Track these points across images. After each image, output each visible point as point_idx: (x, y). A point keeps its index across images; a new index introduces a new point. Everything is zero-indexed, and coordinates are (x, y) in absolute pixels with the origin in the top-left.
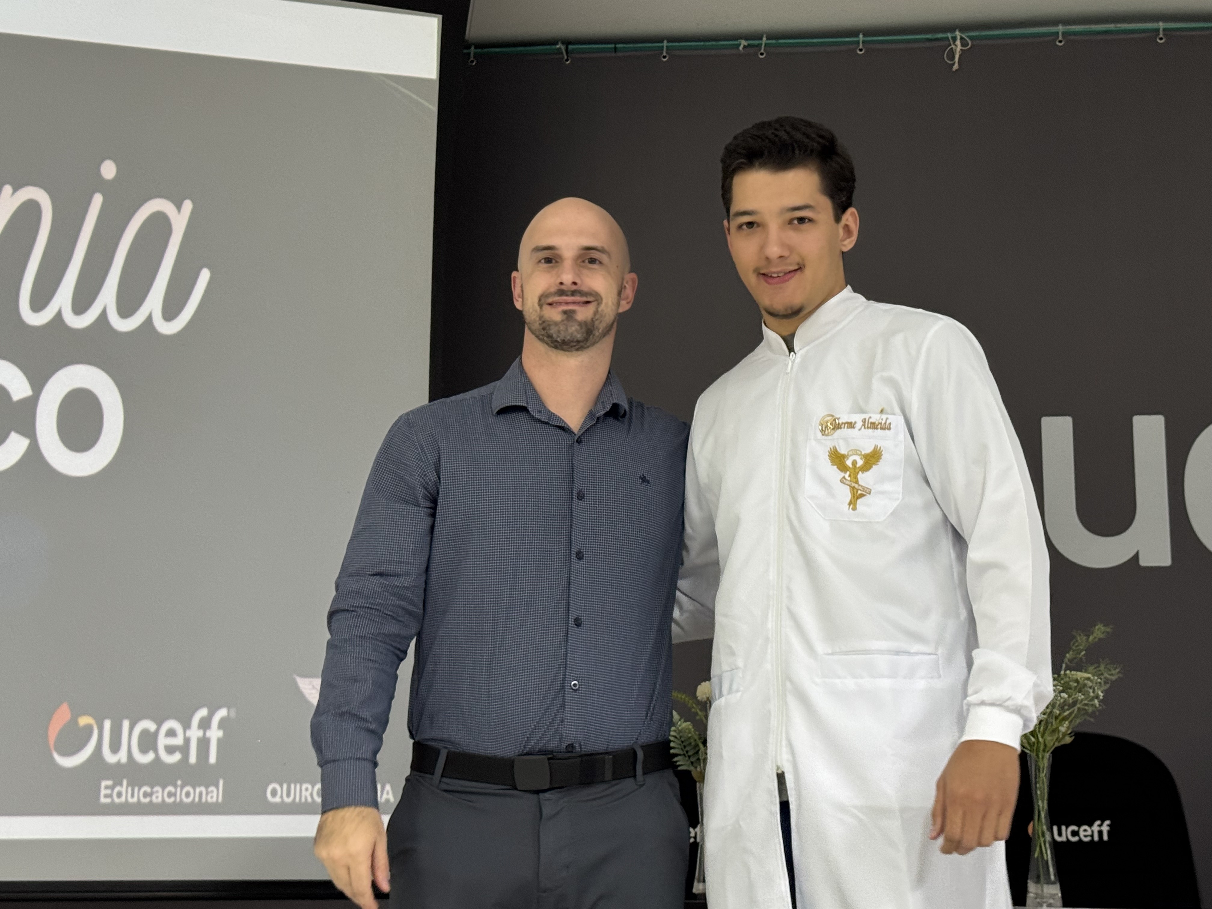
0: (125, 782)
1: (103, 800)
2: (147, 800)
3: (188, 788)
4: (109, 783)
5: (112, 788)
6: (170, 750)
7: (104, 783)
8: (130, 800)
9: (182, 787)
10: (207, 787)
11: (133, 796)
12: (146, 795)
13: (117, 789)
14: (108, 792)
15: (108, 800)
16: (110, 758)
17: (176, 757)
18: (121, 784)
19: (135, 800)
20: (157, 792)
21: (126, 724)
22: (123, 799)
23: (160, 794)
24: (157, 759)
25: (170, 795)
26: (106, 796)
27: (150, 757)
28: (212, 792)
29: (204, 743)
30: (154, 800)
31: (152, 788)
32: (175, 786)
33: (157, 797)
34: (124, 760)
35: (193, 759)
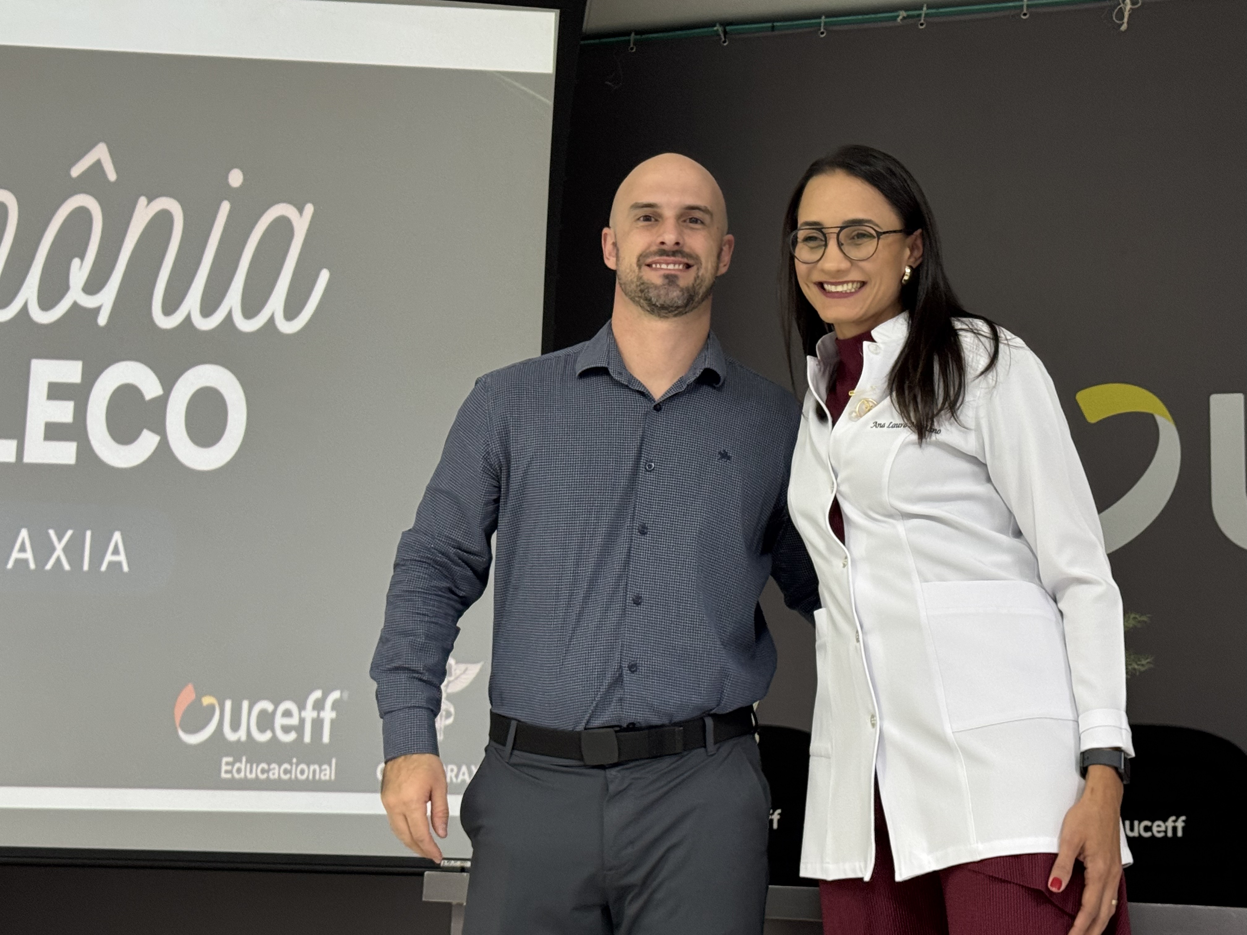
0: (244, 759)
1: (224, 775)
2: (264, 776)
3: (303, 766)
4: (230, 759)
5: (232, 764)
6: (286, 729)
7: (225, 760)
8: (249, 776)
9: (297, 765)
10: (320, 767)
11: (251, 771)
12: (263, 771)
13: (237, 765)
14: (229, 768)
15: (229, 776)
16: (230, 736)
17: (292, 736)
18: (241, 761)
19: (253, 776)
20: (274, 769)
21: (245, 704)
22: (242, 775)
23: (276, 772)
24: (274, 737)
25: (286, 772)
26: (227, 772)
27: (268, 735)
28: (325, 770)
29: (318, 724)
30: (271, 776)
31: (269, 764)
32: (291, 764)
33: (274, 774)
34: (244, 738)
35: (307, 739)
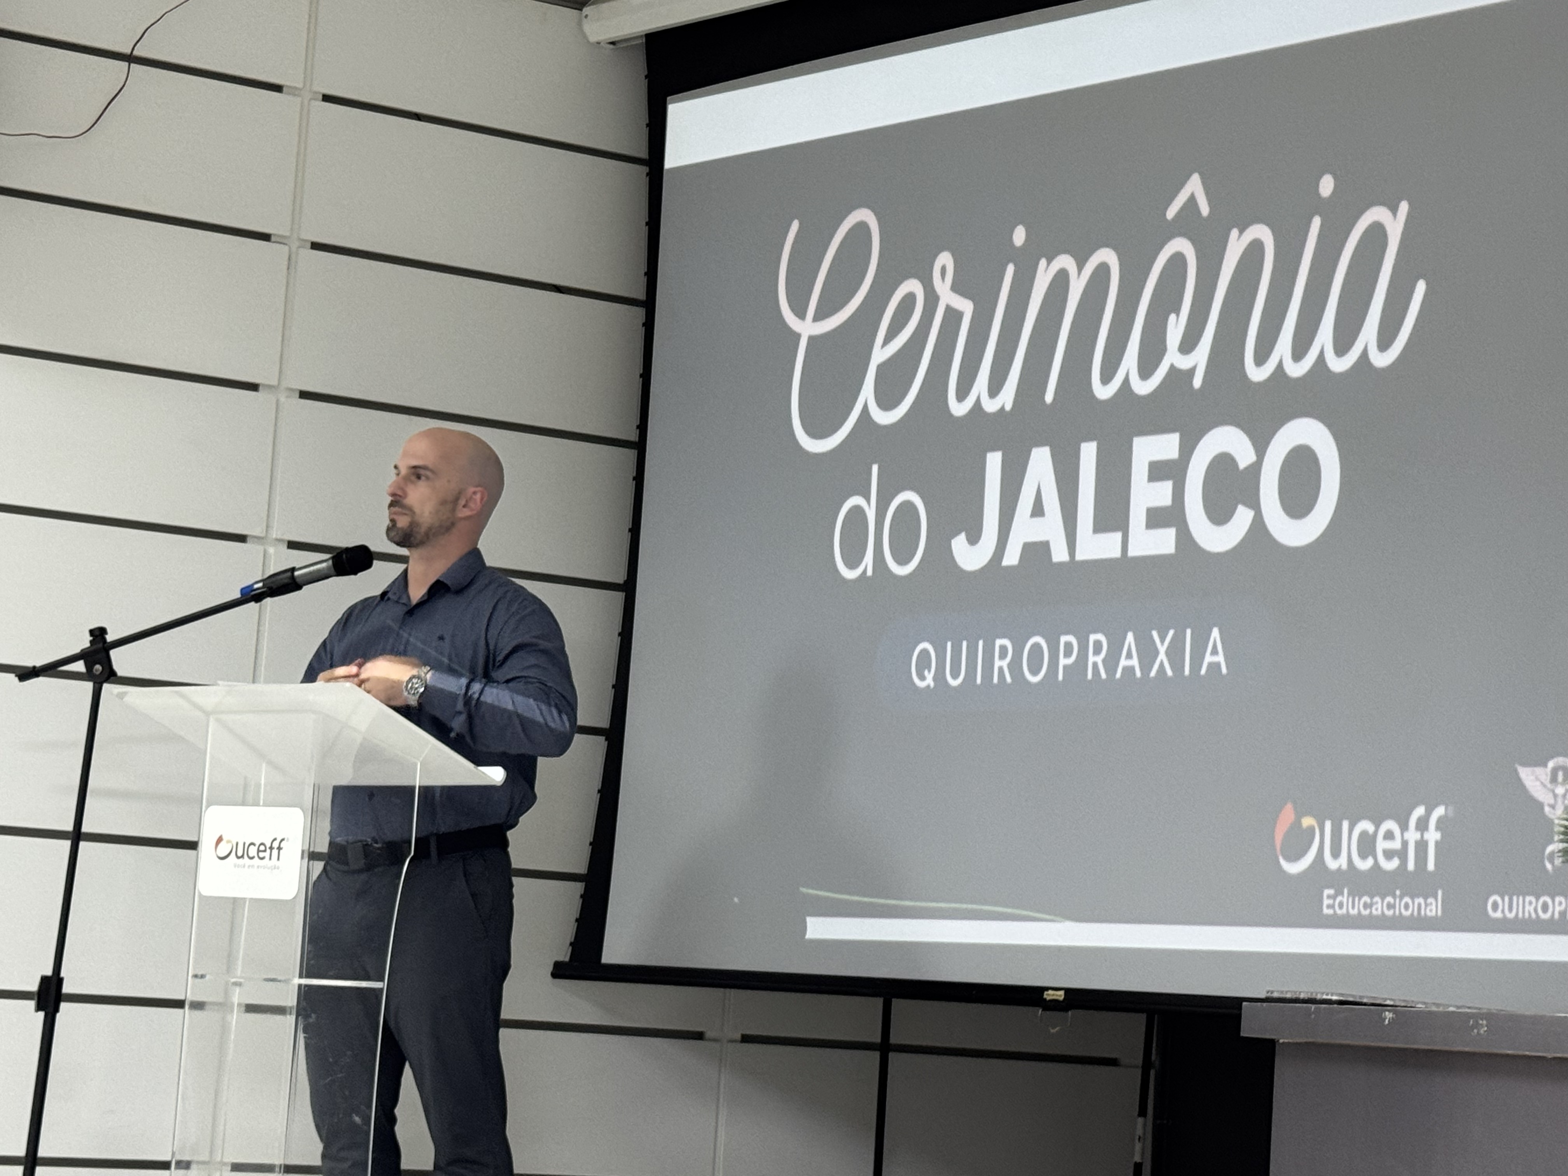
0: (1346, 891)
1: (1326, 911)
2: (1368, 912)
3: (1407, 899)
4: (1331, 892)
5: (1334, 897)
6: (1389, 855)
7: (1328, 892)
8: (1351, 912)
9: (1403, 899)
10: (1426, 899)
11: (1353, 907)
12: (1366, 906)
13: (1339, 899)
14: (1331, 902)
15: (1331, 912)
16: (1332, 864)
18: (1342, 894)
19: (1355, 912)
20: (1377, 903)
21: (1345, 825)
22: (1344, 911)
23: (1380, 906)
24: (1376, 865)
25: (1390, 906)
26: (1329, 907)
27: (1370, 862)
28: (1431, 904)
30: (1375, 912)
31: (1372, 897)
32: (1394, 897)
33: (1377, 909)
34: (1345, 866)
35: (1411, 866)
